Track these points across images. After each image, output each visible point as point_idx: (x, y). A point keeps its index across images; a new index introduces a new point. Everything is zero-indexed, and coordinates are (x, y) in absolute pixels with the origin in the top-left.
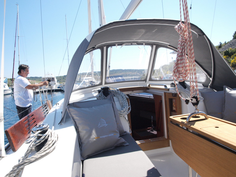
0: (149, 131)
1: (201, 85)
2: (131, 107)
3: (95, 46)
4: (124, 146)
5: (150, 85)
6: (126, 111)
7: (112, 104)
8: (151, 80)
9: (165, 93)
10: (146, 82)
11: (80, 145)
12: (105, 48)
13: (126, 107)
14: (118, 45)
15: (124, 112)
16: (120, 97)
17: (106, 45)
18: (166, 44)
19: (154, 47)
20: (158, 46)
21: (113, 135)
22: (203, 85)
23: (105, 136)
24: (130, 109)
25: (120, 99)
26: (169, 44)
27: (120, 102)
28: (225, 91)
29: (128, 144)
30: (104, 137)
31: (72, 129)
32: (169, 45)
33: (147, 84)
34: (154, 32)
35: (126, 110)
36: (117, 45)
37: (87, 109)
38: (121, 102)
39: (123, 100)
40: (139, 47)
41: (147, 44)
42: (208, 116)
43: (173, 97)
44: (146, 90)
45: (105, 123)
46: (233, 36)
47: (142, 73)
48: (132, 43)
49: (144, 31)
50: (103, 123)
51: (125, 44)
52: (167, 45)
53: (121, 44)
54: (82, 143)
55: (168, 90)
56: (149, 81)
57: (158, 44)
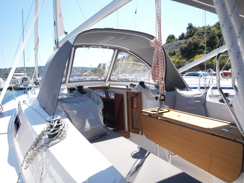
1: (154, 86)
4: (107, 135)
5: (110, 85)
9: (127, 93)
10: (105, 82)
12: (73, 48)
14: (86, 47)
18: (126, 50)
19: (116, 51)
20: (120, 51)
21: (99, 125)
22: (155, 86)
24: (103, 106)
28: (176, 91)
29: (109, 133)
30: (93, 127)
32: (129, 51)
33: (106, 84)
34: (121, 39)
35: (101, 106)
36: (84, 46)
37: (76, 104)
40: (103, 50)
41: (110, 48)
42: (171, 109)
43: (135, 95)
44: (106, 89)
45: (93, 116)
46: (166, 41)
47: (79, 71)
48: (97, 46)
49: (113, 38)
50: (91, 116)
51: (92, 47)
52: (128, 50)
53: (88, 46)
55: (130, 89)
56: (109, 81)
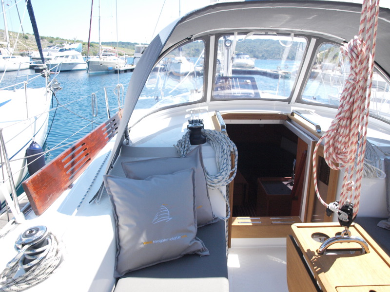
0: (285, 183)
2: (236, 171)
3: (192, 36)
5: (295, 113)
6: (222, 181)
7: (192, 171)
8: (299, 100)
10: (289, 103)
11: (117, 250)
12: (213, 38)
13: (224, 173)
14: (240, 34)
15: (219, 182)
16: (219, 150)
17: (215, 33)
18: (337, 39)
19: (313, 41)
20: (320, 40)
21: (179, 237)
23: (164, 240)
24: (235, 175)
25: (217, 154)
26: (344, 40)
27: (215, 161)
30: (161, 241)
31: (107, 220)
33: (290, 107)
34: (311, 18)
35: (223, 178)
36: (236, 33)
38: (217, 161)
39: (222, 157)
41: (298, 35)
44: (285, 120)
45: (167, 215)
48: (266, 32)
49: (289, 17)
50: (164, 216)
51: (253, 33)
53: (243, 32)
54: (120, 247)
56: (296, 102)
57: (322, 36)
